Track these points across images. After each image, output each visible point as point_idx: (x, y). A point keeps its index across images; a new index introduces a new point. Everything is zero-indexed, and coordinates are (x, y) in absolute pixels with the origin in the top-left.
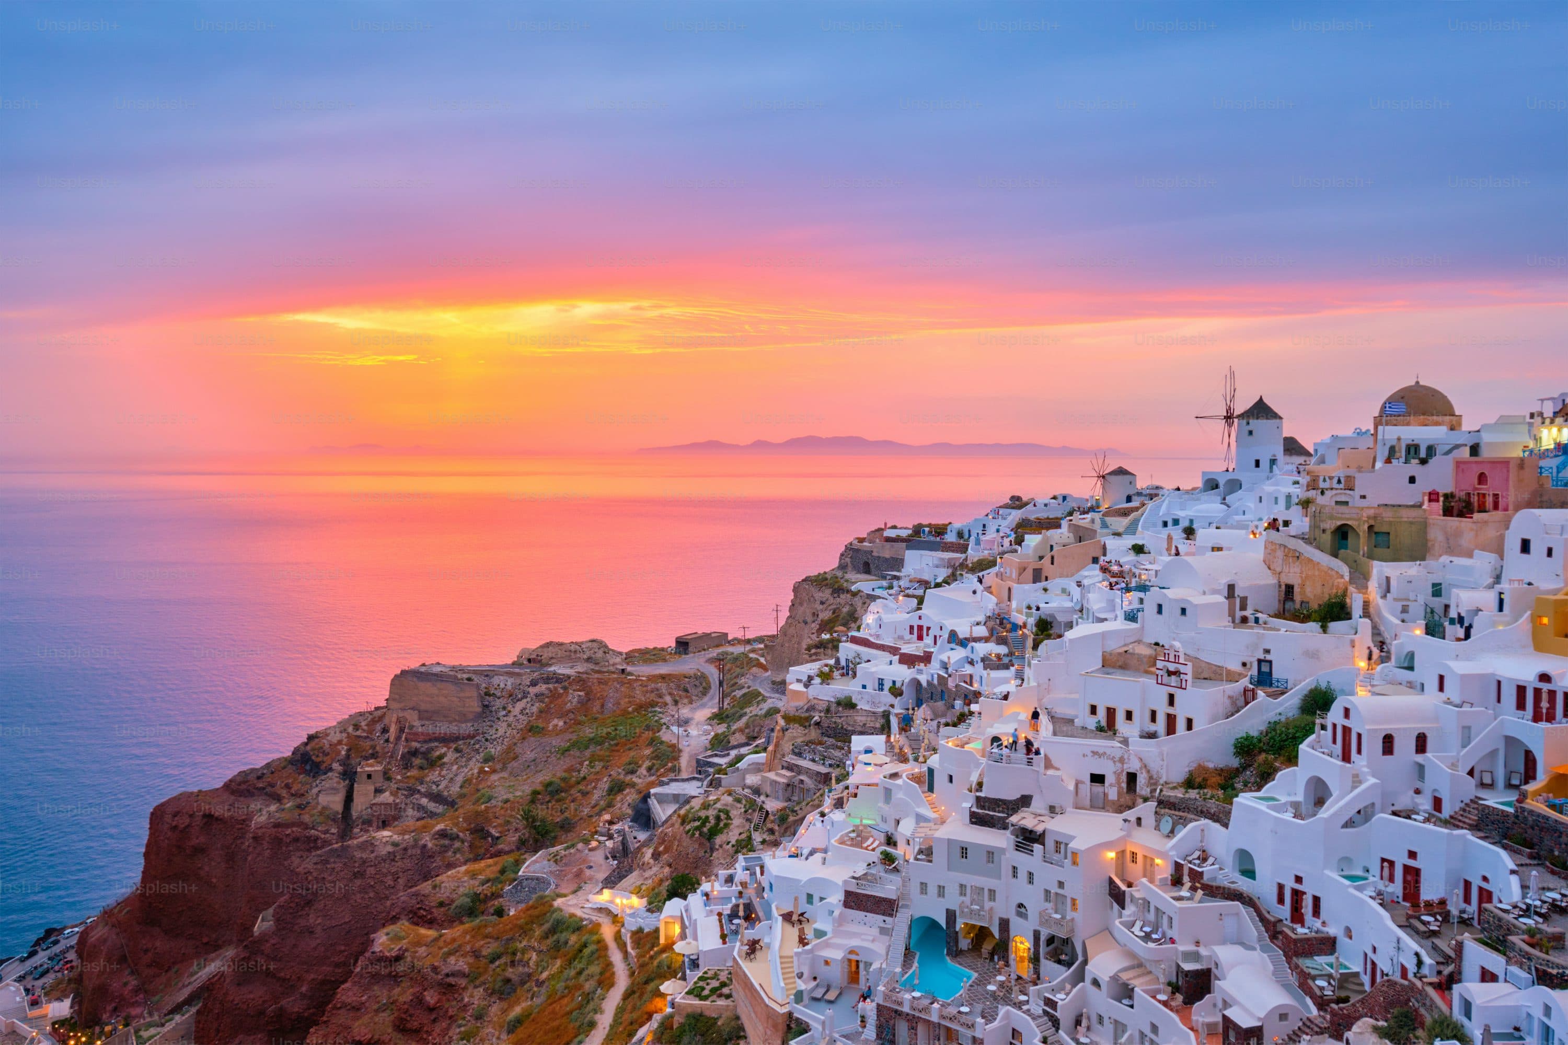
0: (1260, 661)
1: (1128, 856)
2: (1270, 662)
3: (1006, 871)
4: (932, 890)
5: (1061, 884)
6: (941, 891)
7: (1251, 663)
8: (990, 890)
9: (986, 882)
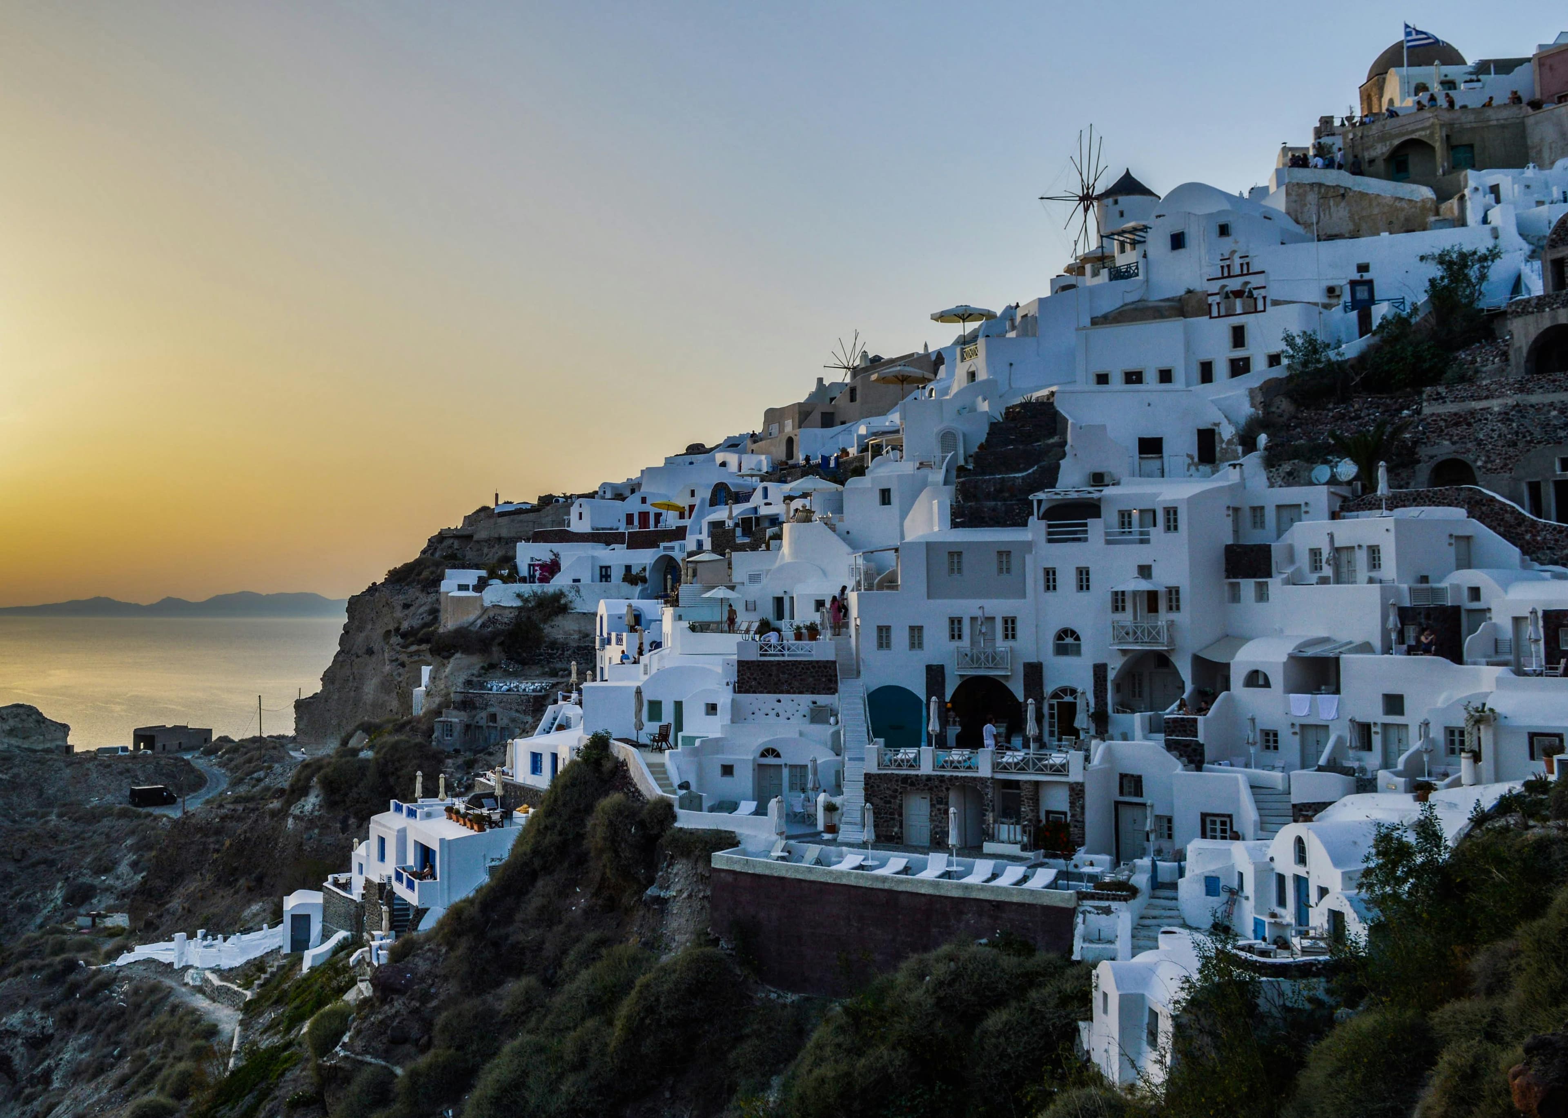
0: (1353, 284)
1: (1247, 515)
2: (1370, 283)
3: (1034, 579)
4: (900, 637)
5: (1145, 571)
6: (916, 634)
7: (1341, 287)
8: (1006, 621)
9: (998, 607)
